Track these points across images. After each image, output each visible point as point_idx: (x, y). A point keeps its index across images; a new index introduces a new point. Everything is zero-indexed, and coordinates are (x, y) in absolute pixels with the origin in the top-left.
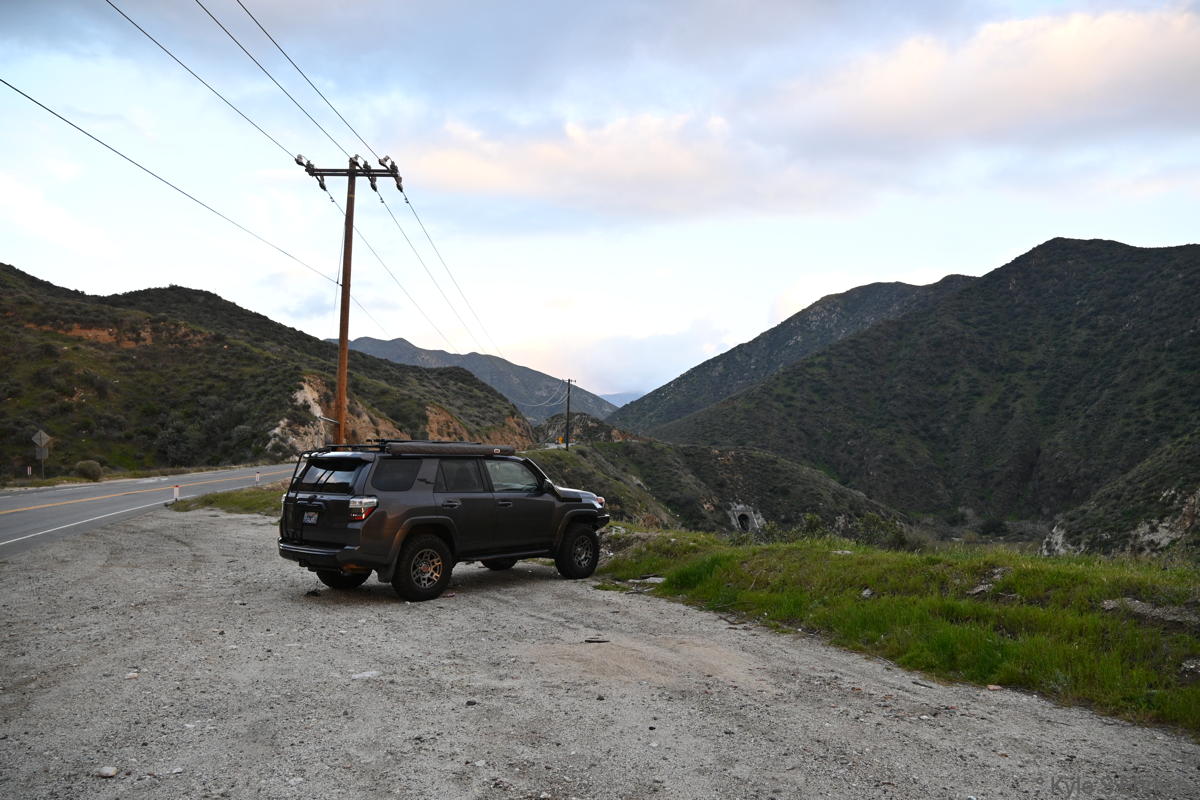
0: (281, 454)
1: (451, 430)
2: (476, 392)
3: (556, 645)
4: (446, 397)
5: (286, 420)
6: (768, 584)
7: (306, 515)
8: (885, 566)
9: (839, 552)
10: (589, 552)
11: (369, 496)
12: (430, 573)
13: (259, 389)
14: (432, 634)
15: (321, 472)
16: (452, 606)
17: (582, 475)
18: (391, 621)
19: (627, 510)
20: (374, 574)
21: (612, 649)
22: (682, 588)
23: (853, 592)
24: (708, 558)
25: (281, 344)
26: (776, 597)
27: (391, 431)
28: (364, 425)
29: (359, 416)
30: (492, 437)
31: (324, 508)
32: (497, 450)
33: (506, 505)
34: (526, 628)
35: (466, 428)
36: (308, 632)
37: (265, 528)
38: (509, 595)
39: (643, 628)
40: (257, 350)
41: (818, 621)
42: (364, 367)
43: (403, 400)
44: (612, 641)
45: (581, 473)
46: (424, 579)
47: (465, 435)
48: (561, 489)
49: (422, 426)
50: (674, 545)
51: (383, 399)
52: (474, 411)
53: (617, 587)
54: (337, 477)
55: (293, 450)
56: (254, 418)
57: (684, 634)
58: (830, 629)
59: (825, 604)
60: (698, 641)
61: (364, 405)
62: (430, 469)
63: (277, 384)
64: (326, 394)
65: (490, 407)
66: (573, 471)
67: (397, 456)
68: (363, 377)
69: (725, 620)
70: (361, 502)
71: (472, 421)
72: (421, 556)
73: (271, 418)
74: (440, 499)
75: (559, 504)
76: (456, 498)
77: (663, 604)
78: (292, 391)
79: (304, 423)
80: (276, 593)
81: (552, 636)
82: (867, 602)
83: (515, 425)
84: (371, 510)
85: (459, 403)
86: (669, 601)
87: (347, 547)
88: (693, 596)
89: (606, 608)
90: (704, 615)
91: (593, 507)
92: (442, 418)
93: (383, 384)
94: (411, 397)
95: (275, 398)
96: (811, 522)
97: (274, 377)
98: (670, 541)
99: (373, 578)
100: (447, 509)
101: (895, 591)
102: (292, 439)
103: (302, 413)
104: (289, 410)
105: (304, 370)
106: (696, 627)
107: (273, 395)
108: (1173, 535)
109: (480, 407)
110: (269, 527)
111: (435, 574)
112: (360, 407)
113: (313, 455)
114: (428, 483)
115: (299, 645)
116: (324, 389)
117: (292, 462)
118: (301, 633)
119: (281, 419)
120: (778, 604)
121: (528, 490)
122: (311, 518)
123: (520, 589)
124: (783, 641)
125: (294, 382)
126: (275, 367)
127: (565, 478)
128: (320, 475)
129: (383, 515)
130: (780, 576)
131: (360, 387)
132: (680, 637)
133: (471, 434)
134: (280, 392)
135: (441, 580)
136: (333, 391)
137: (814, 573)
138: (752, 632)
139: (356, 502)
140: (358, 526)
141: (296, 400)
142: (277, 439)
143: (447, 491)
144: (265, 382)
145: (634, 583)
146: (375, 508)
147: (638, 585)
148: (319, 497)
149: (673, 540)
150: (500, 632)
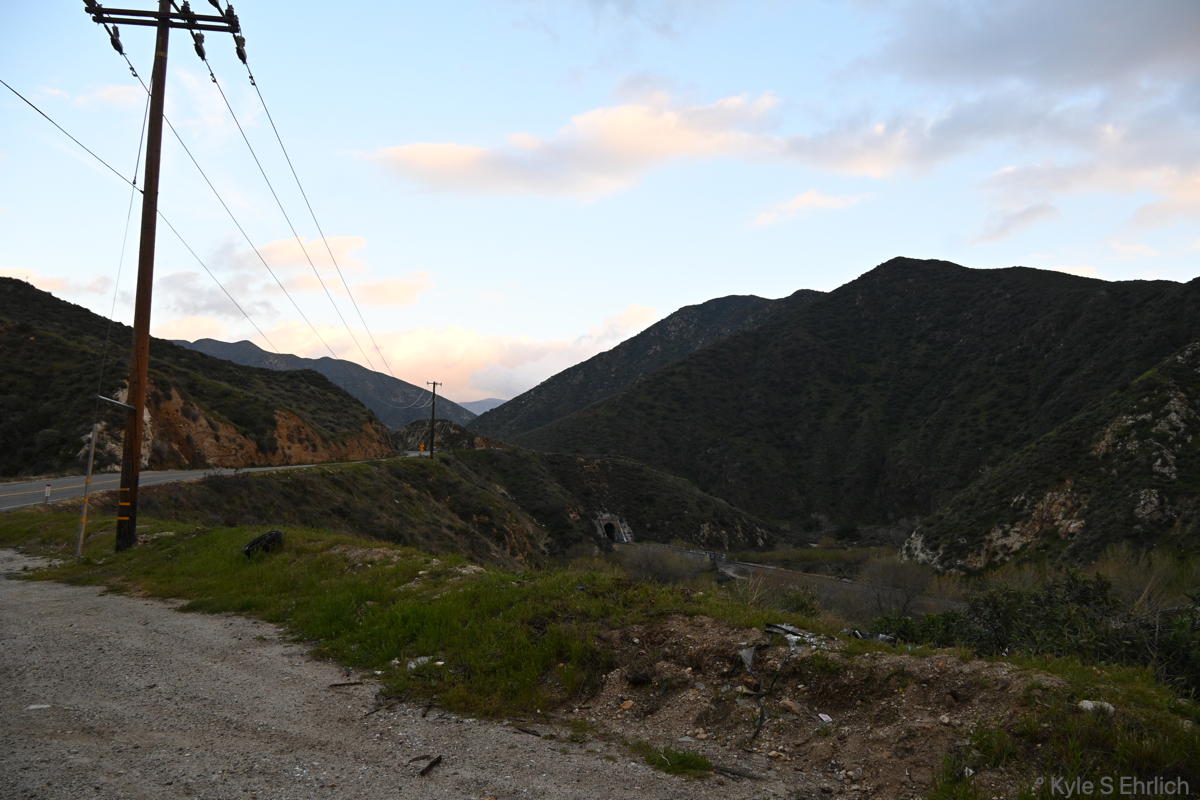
0: (97, 462)
1: (303, 436)
2: (331, 396)
4: (296, 400)
13: (72, 388)
27: (233, 436)
29: (195, 419)
35: (319, 434)
40: (71, 343)
42: (203, 366)
43: (248, 402)
47: (318, 442)
49: (269, 432)
51: (224, 401)
52: (329, 417)
56: (63, 421)
61: (201, 407)
63: (93, 381)
65: (346, 412)
68: (200, 377)
71: (326, 427)
73: (84, 420)
78: (112, 389)
83: (373, 432)
85: (312, 407)
92: (292, 423)
93: (225, 385)
94: (257, 400)
95: (91, 397)
97: (91, 374)
102: (110, 446)
104: (107, 411)
108: (1024, 539)
125: (114, 379)
131: (197, 388)
133: (325, 440)
142: (92, 445)
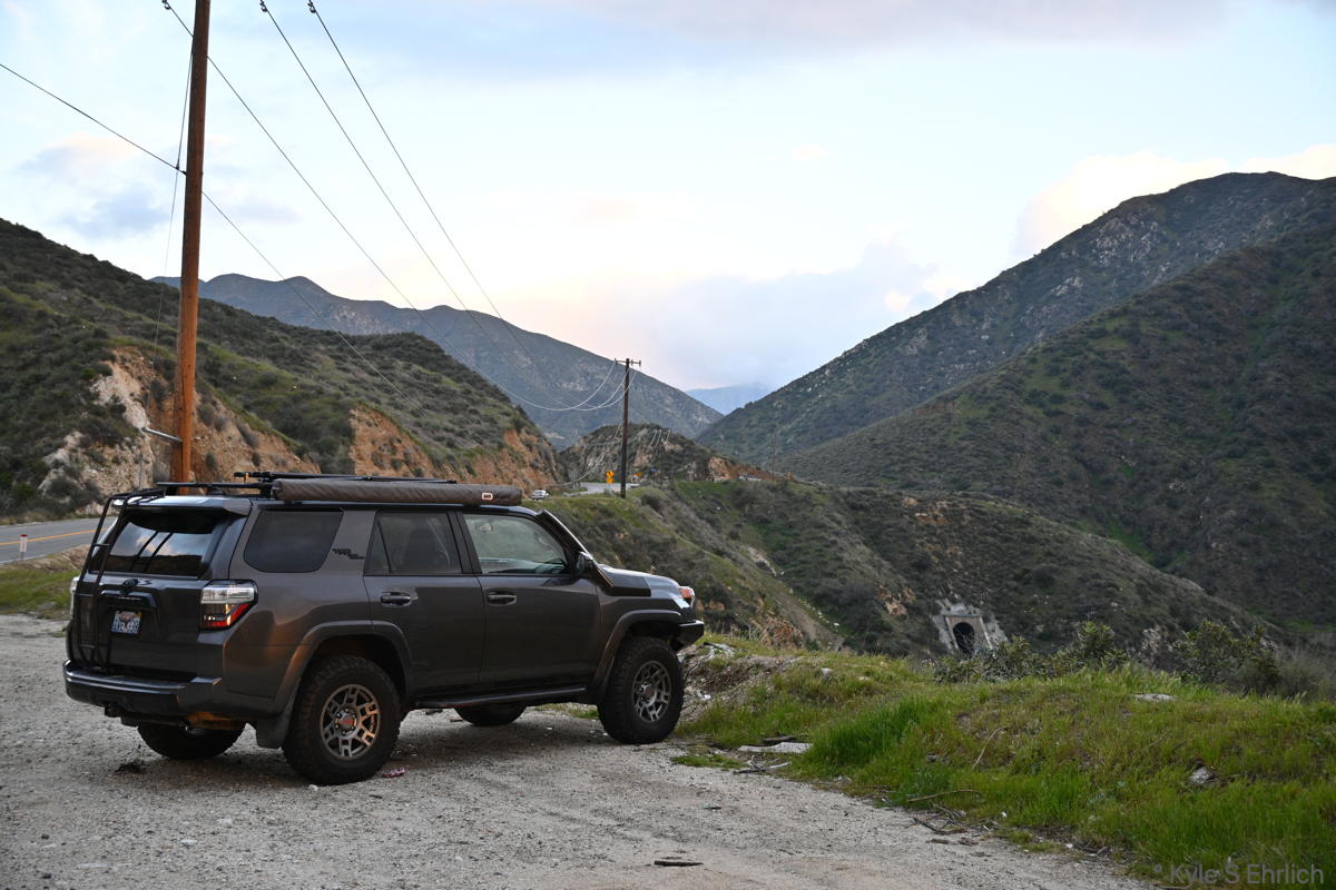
0: (70, 499)
1: (400, 456)
2: (447, 382)
3: (599, 870)
4: (387, 391)
5: (78, 435)
6: (1009, 757)
7: (117, 616)
8: (1236, 724)
9: (1149, 697)
10: (664, 693)
11: (240, 582)
12: (355, 730)
13: (26, 375)
14: (361, 846)
15: (145, 534)
16: (400, 793)
17: (652, 545)
18: (280, 822)
19: (738, 613)
20: (249, 731)
21: (706, 878)
22: (842, 764)
23: (1173, 775)
24: (893, 706)
25: (67, 286)
26: (1026, 782)
27: (281, 456)
28: (229, 445)
29: (219, 427)
30: (476, 469)
31: (153, 604)
32: (487, 495)
33: (504, 601)
34: (541, 836)
35: (426, 451)
36: (121, 840)
37: (37, 641)
38: (512, 773)
39: (768, 841)
40: (21, 299)
41: (1105, 829)
42: (230, 332)
43: (306, 397)
44: (708, 863)
45: (650, 542)
46: (345, 742)
47: (426, 467)
48: (611, 570)
49: (341, 449)
50: (827, 680)
51: (265, 394)
52: (444, 420)
53: (719, 760)
54: (177, 545)
55: (92, 494)
56: (16, 429)
57: (845, 850)
58: (1128, 844)
59: (1119, 798)
60: (875, 867)
61: (229, 406)
62: (356, 530)
63: (59, 363)
64: (155, 385)
65: (475, 412)
66: (635, 538)
67: (294, 505)
68: (227, 353)
69: (924, 825)
70: (223, 594)
71: (440, 439)
72: (339, 698)
73: (48, 429)
74: (377, 589)
75: (606, 600)
76: (407, 586)
77: (805, 794)
78: (89, 378)
79: (112, 440)
80: (60, 767)
81: (592, 852)
82: (1201, 794)
83: (524, 449)
84: (243, 608)
85: (414, 403)
86: (817, 787)
87: (197, 680)
88: (864, 779)
89: (699, 801)
90: (885, 815)
91: (672, 604)
92: (381, 433)
93: (267, 367)
94: (320, 392)
95: (56, 391)
96: (1095, 638)
97: (53, 351)
98: (818, 673)
99: (248, 740)
100: (392, 607)
101: (1255, 772)
102: (90, 472)
103: (108, 421)
104: (85, 415)
105: (113, 336)
106: (868, 839)
107: (53, 385)
109: (456, 413)
110: (45, 641)
111: (367, 733)
112: (222, 411)
113: (131, 501)
114: (354, 557)
115: (105, 865)
116: (152, 375)
117: (91, 516)
118: (108, 844)
119: (68, 432)
120: (1029, 797)
121: (548, 573)
122: (127, 623)
123: (531, 763)
124: (1036, 867)
125: (92, 359)
126: (56, 331)
127: (618, 549)
128: (144, 539)
129: (267, 618)
130: (1033, 742)
131: (223, 371)
132: (840, 856)
133: (437, 463)
134: (66, 379)
135: (377, 743)
136: (169, 378)
137: (1099, 736)
138: (978, 849)
139: (213, 594)
140: (218, 638)
141: (97, 396)
142: (61, 471)
143: (391, 573)
144: (36, 361)
145: (750, 753)
146: (251, 604)
147: (759, 756)
148: (142, 582)
149: (826, 670)
150: (491, 844)
